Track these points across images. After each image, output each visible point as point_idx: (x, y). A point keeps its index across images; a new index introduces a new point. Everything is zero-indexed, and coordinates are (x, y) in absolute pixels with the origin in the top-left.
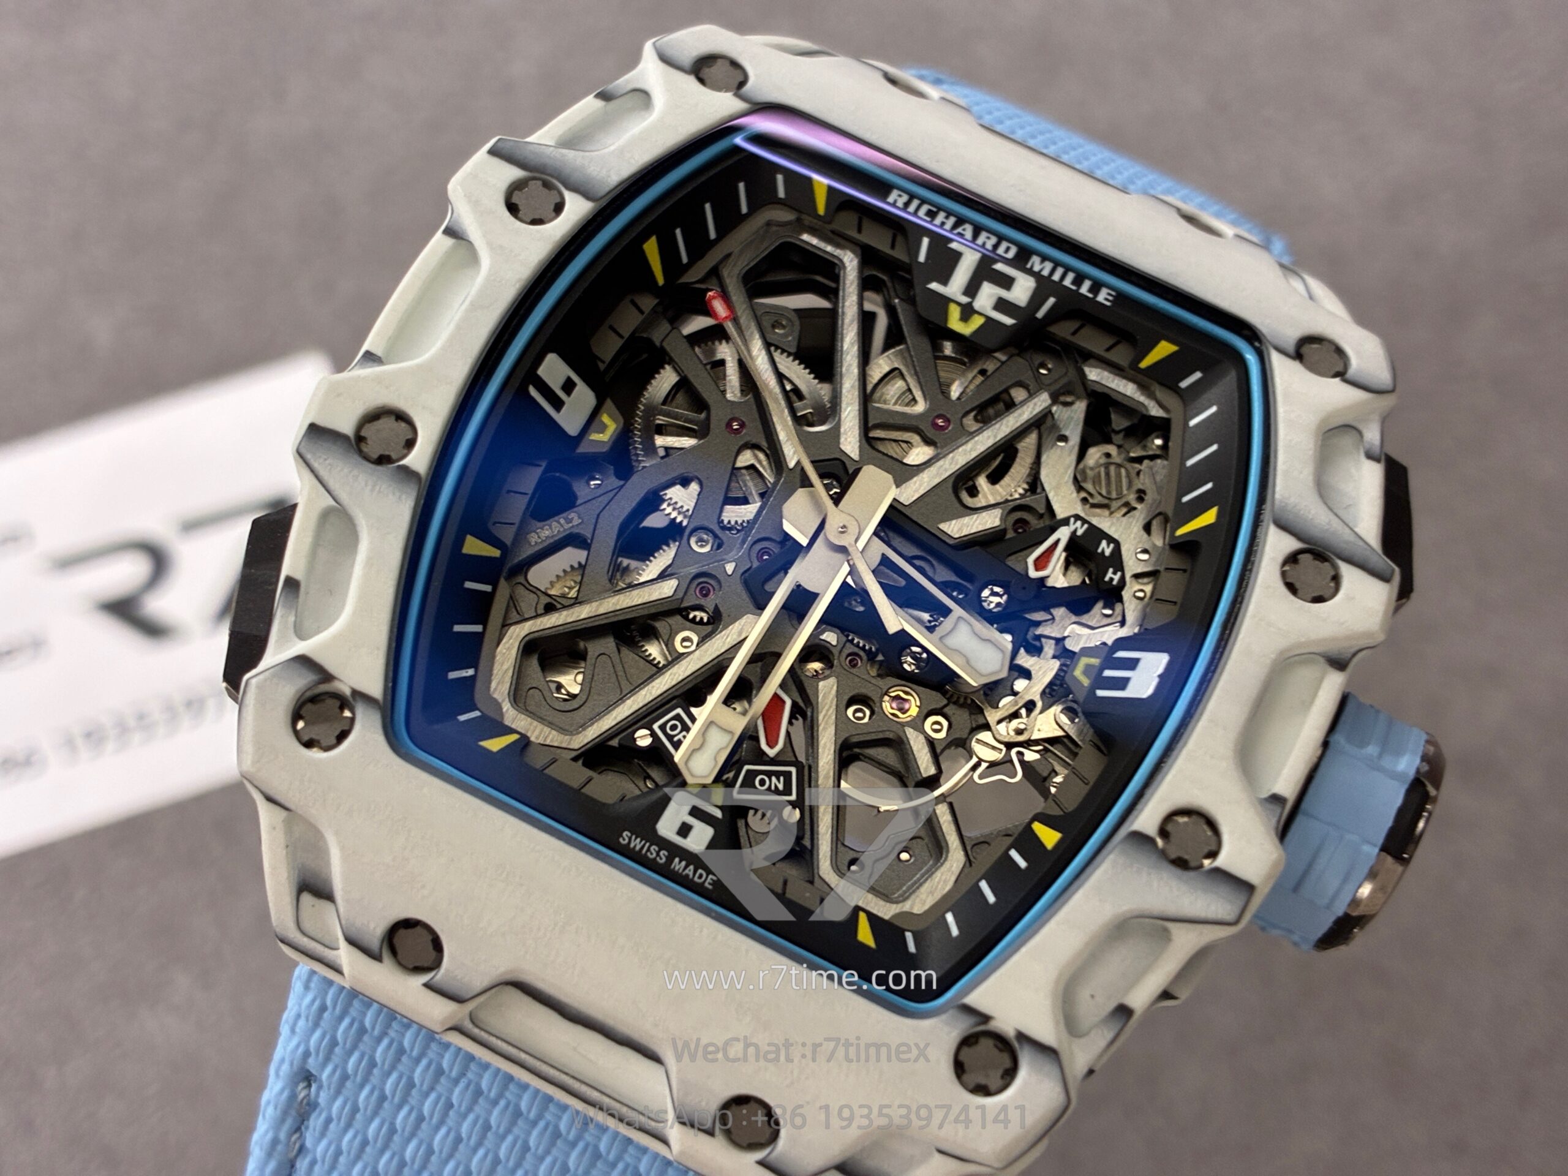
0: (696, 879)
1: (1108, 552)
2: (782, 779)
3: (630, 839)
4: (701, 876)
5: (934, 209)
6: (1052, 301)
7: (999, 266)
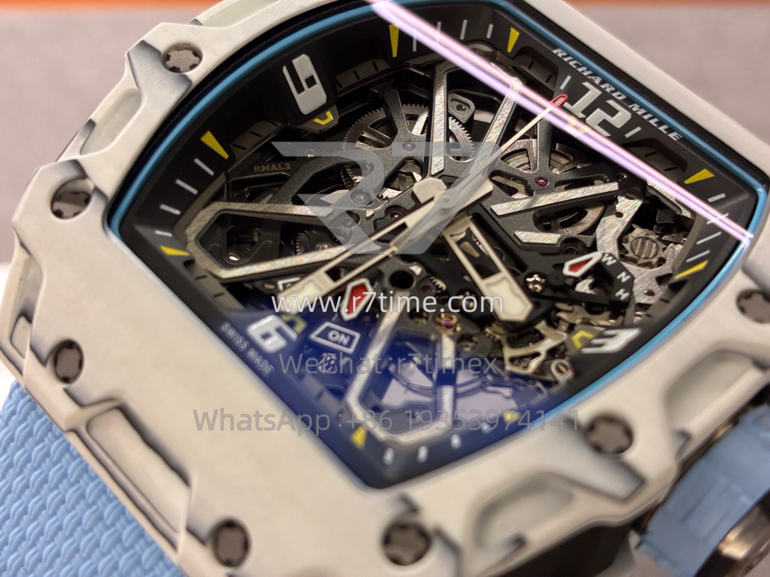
0: (261, 366)
1: (624, 280)
2: (348, 338)
3: (229, 329)
4: (264, 364)
5: (581, 65)
7: (611, 102)
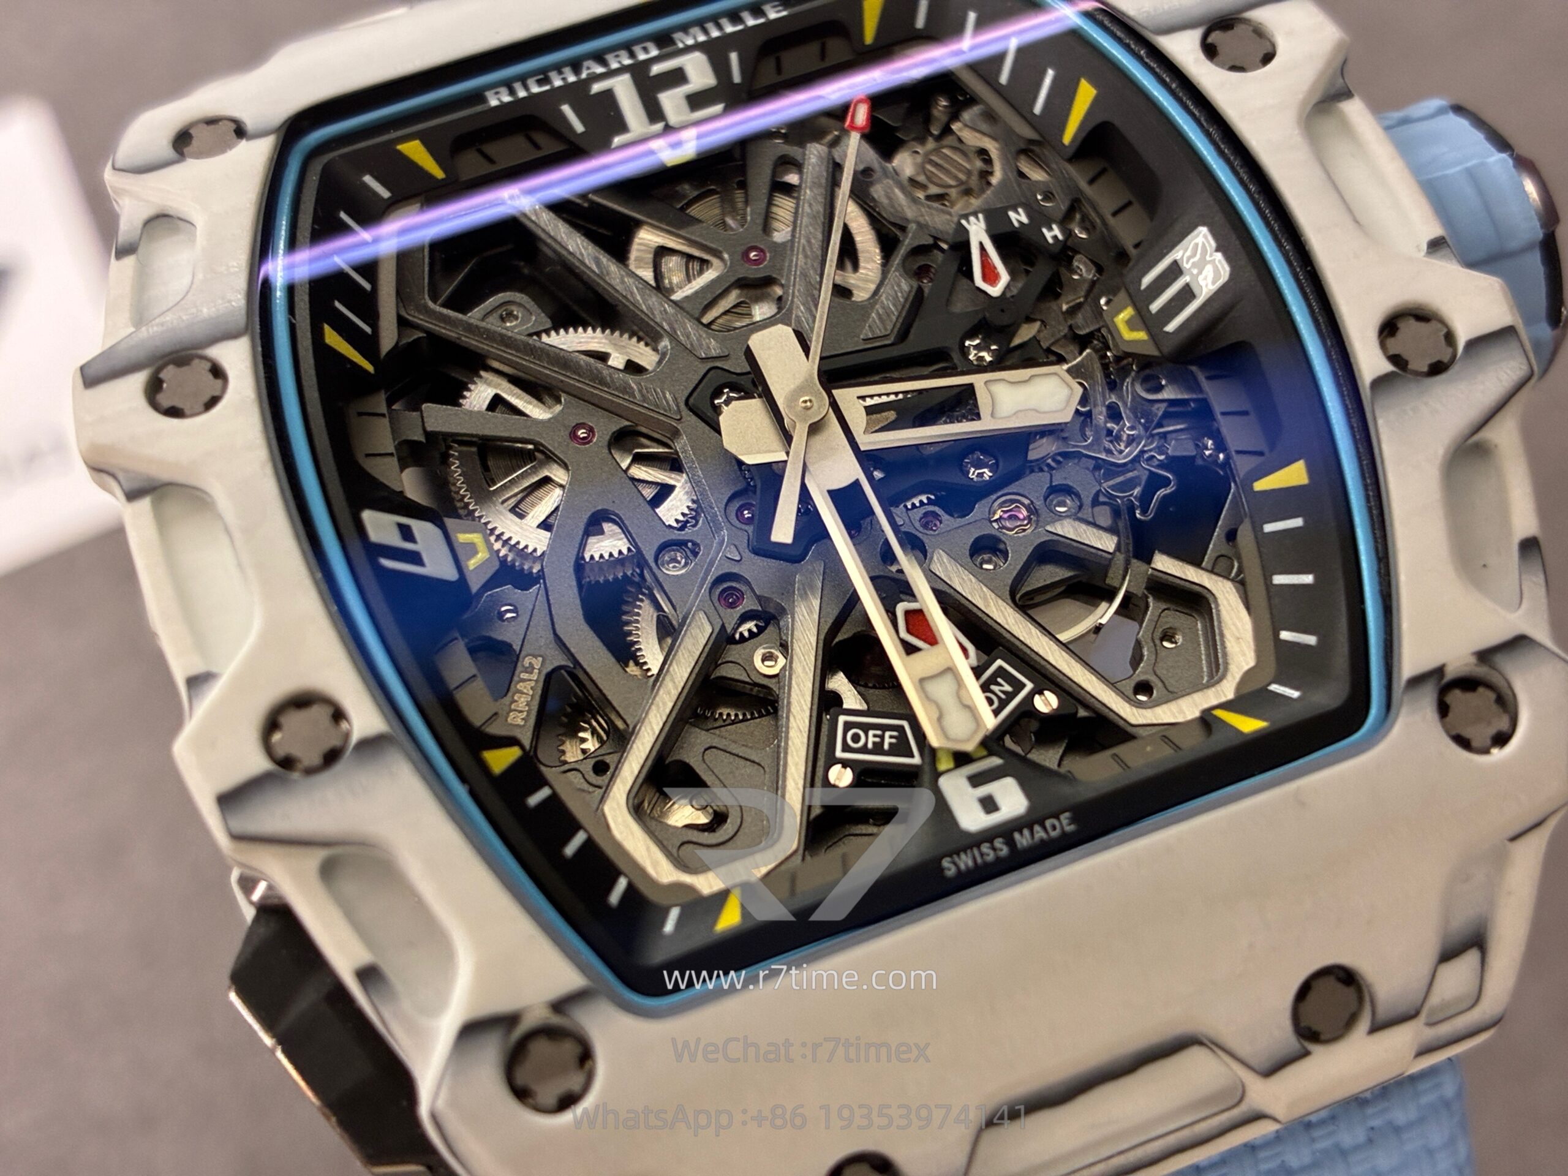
0: (1053, 834)
1: (1024, 219)
2: (999, 680)
3: (955, 863)
4: (1054, 828)
5: (544, 76)
6: (734, 57)
7: (656, 69)
